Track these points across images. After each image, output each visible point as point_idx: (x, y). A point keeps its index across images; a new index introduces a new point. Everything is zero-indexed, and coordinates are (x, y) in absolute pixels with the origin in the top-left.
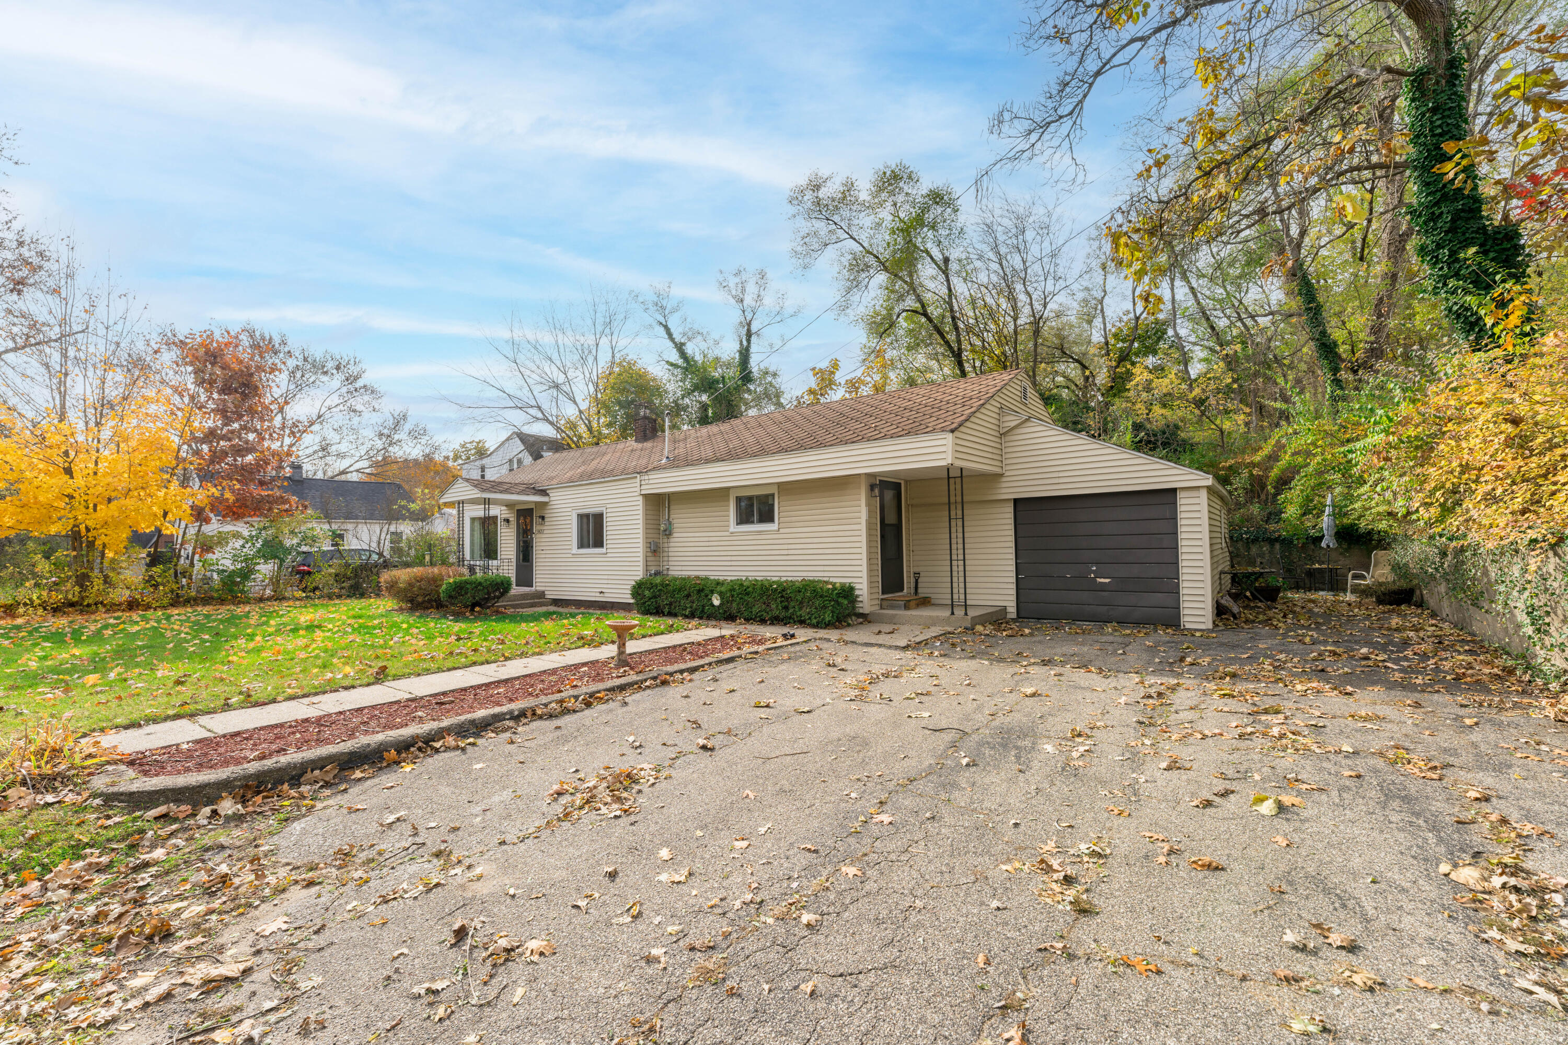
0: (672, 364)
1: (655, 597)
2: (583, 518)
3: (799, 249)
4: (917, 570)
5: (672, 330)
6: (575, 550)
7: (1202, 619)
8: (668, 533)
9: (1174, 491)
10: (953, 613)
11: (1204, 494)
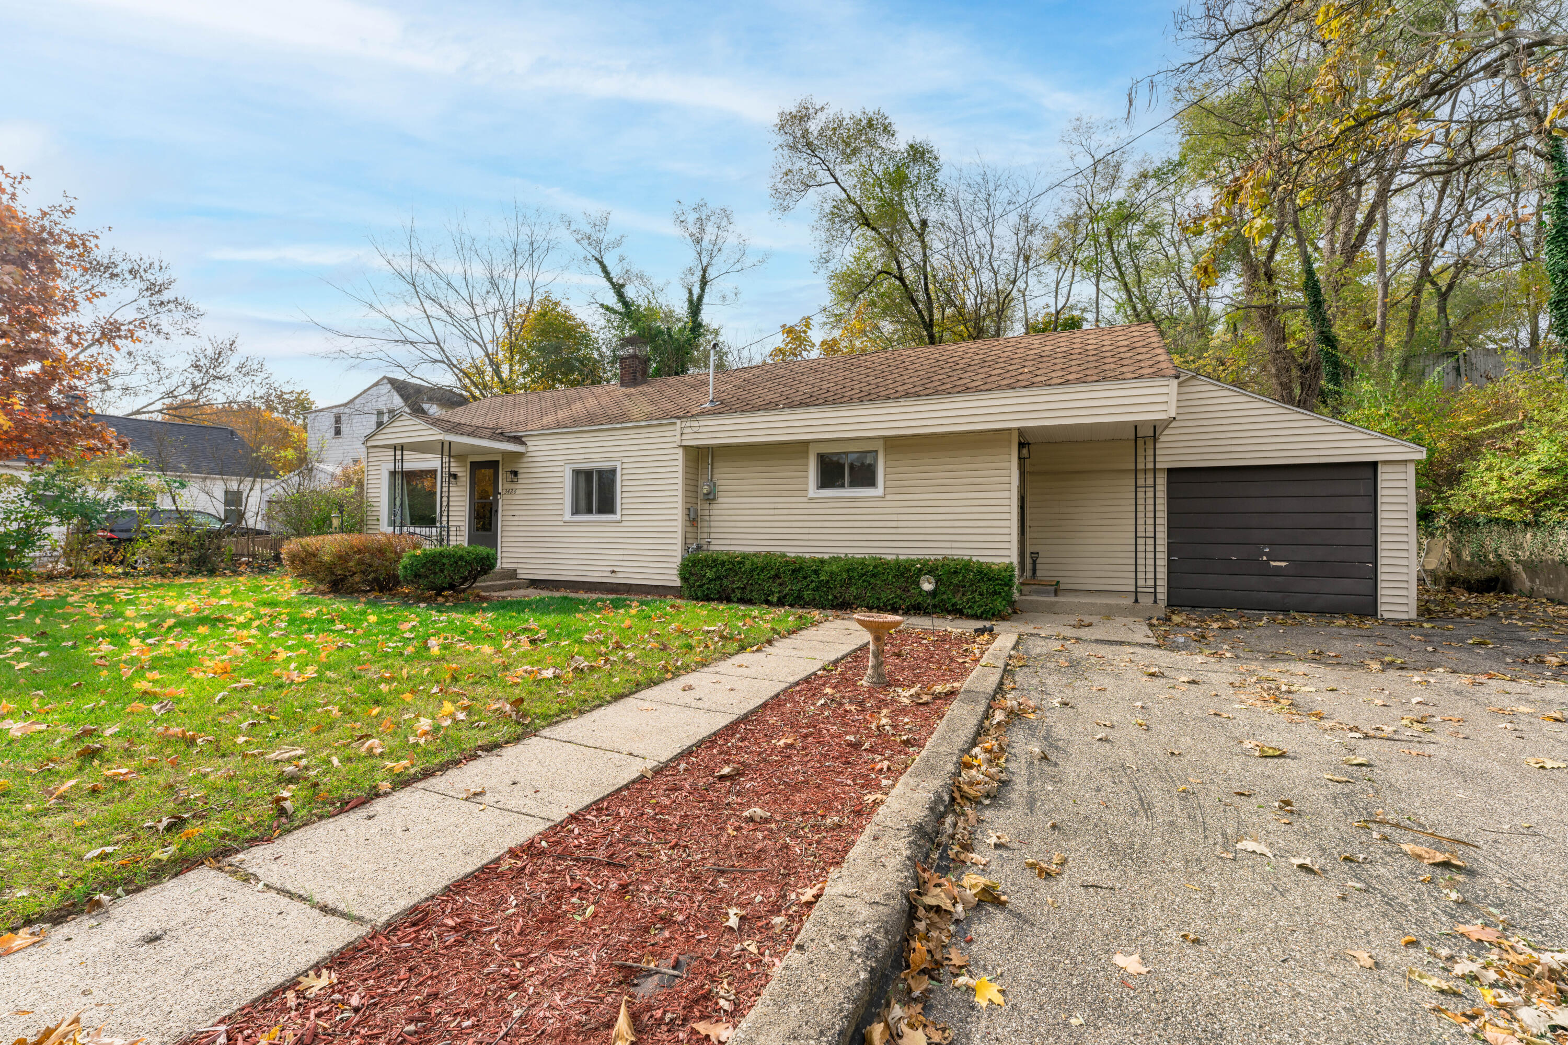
0: (608, 309)
1: (719, 578)
2: (583, 477)
3: (780, 186)
4: (1035, 549)
5: (609, 268)
6: (568, 516)
7: (1405, 608)
8: (710, 498)
9: (1375, 465)
10: (1136, 601)
11: (1411, 469)
